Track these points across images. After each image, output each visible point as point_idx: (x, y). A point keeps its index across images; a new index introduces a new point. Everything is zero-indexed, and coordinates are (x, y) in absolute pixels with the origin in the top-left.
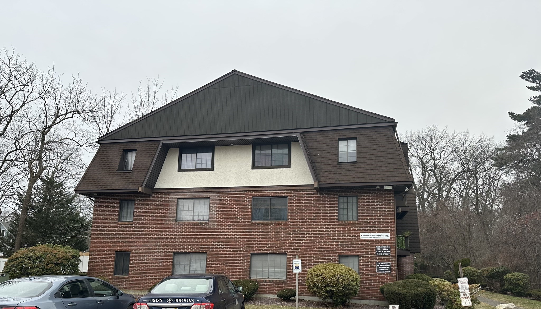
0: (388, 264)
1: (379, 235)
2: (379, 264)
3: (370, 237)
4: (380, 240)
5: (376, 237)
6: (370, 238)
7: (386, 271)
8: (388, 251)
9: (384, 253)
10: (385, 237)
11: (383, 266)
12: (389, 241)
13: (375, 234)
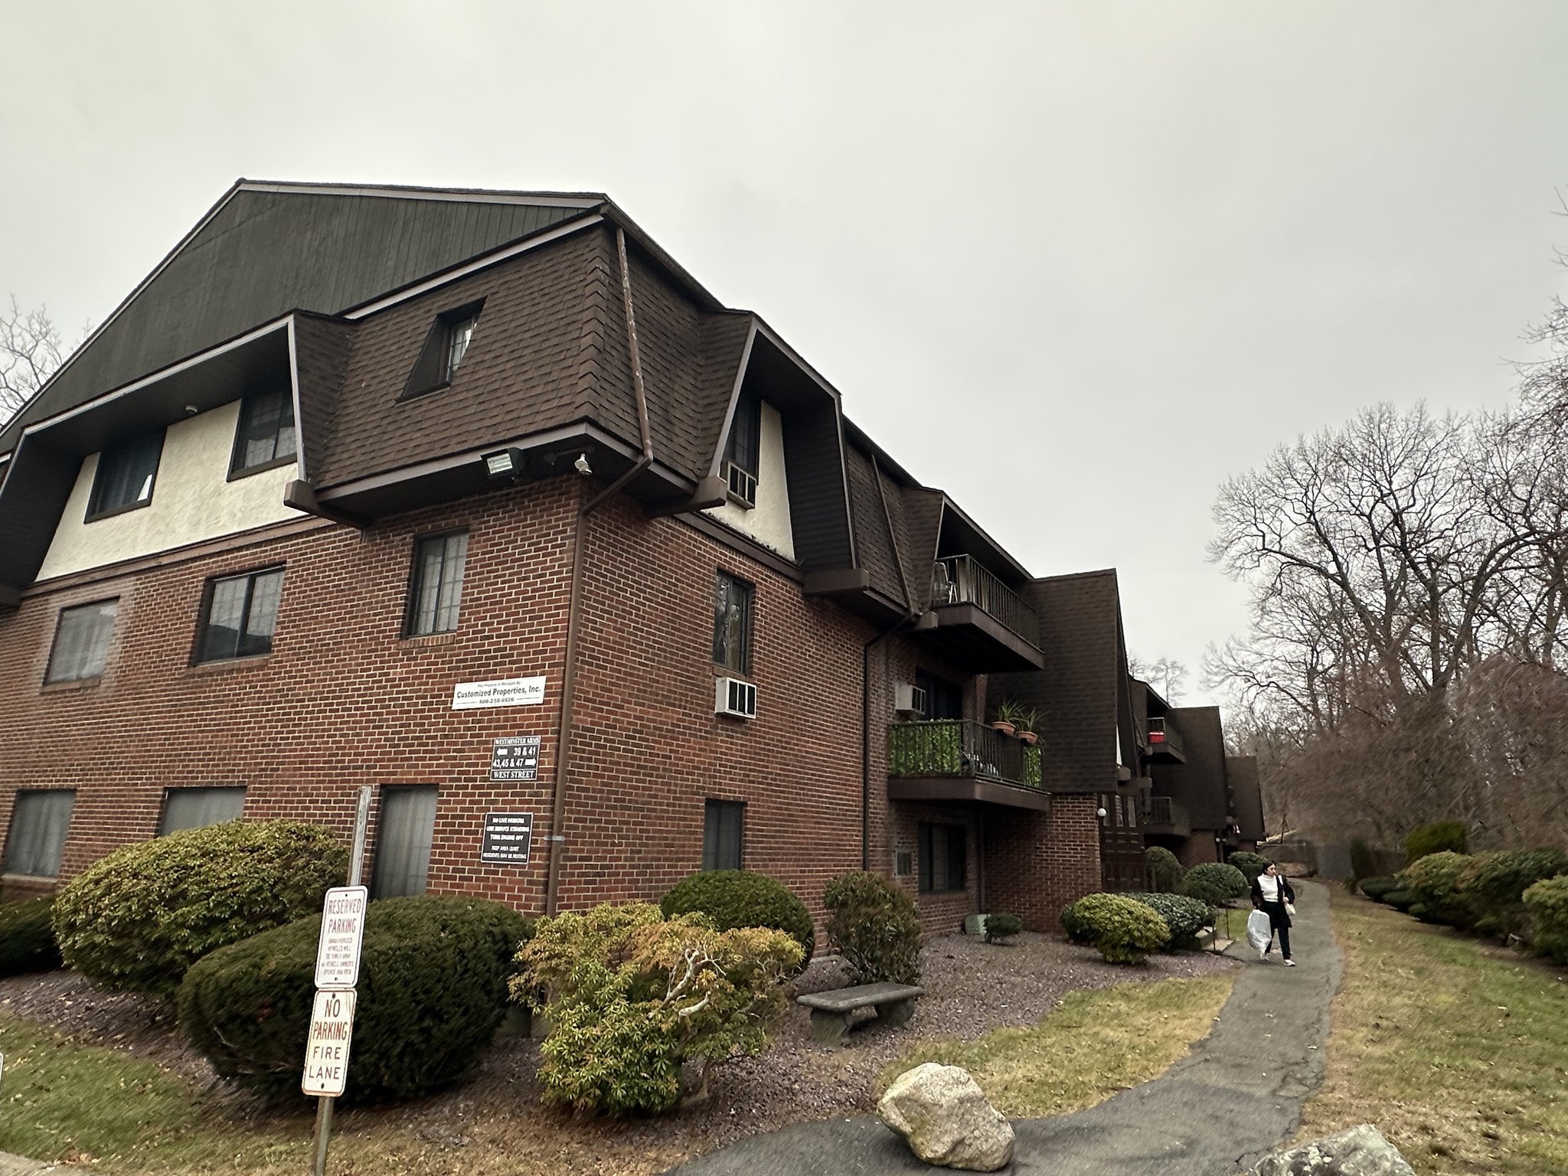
0: (522, 821)
1: (512, 687)
2: (495, 820)
3: (484, 698)
4: (513, 712)
5: (501, 697)
6: (482, 705)
7: (514, 852)
8: (531, 758)
9: (516, 767)
10: (528, 694)
11: (505, 833)
12: (539, 710)
13: (498, 684)
